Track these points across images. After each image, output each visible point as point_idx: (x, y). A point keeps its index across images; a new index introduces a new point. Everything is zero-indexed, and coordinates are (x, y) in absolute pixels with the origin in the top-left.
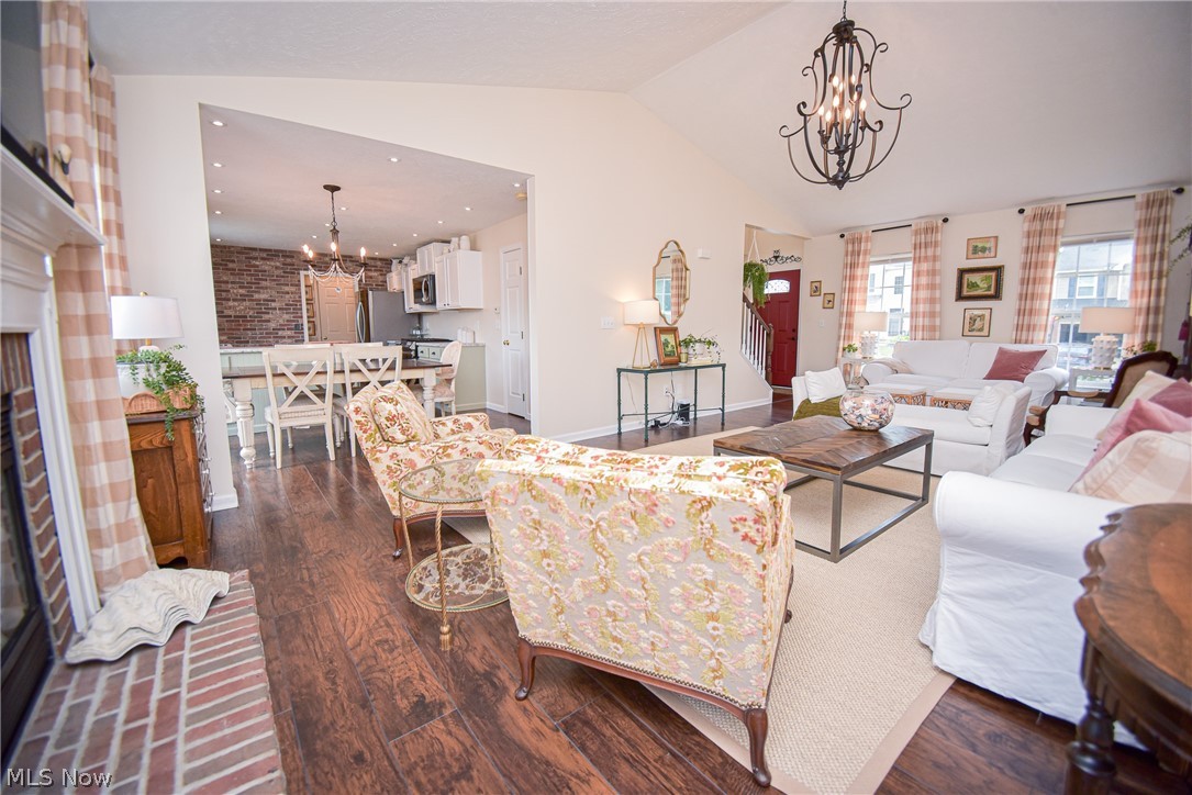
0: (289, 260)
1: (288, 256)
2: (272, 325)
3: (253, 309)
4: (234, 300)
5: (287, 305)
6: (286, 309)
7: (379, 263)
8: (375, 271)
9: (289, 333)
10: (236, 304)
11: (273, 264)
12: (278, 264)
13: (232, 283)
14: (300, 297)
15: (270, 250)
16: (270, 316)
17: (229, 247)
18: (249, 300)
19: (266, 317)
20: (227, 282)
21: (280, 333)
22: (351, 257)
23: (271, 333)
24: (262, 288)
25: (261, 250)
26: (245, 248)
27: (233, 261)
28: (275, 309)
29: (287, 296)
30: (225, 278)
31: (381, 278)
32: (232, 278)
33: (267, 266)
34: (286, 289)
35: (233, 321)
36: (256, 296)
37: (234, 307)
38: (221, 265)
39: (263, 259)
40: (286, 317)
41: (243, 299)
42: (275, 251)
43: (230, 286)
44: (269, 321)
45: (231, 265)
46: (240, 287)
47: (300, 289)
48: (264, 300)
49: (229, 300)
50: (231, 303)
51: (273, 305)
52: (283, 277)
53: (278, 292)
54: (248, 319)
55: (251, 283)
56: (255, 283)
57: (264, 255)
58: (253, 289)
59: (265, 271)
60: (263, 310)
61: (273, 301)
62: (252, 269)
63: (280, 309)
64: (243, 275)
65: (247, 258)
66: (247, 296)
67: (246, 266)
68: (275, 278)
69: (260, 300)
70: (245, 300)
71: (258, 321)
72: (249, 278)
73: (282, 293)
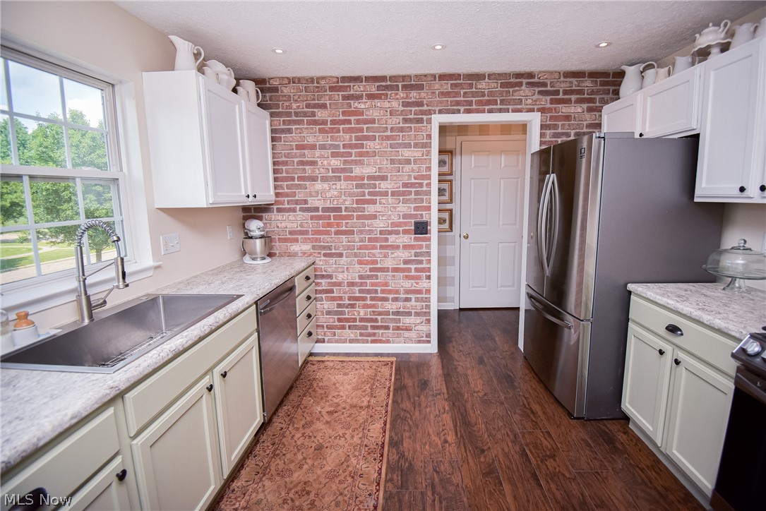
0: (414, 95)
1: (412, 87)
2: (380, 224)
3: (350, 195)
4: (324, 179)
5: (405, 185)
6: (403, 194)
7: (588, 84)
8: (579, 101)
9: (407, 239)
10: (326, 186)
11: (386, 104)
12: (395, 104)
13: (323, 147)
14: (429, 169)
15: (383, 78)
16: (378, 207)
17: (318, 79)
18: (347, 178)
19: (370, 209)
20: (313, 147)
21: (392, 239)
22: (530, 75)
23: (376, 240)
24: (367, 154)
25: (369, 79)
26: (344, 79)
27: (324, 106)
28: (386, 194)
29: (407, 167)
30: (310, 140)
31: (589, 118)
32: (320, 139)
33: (374, 110)
34: (406, 153)
35: (319, 218)
36: (357, 171)
37: (324, 191)
38: (305, 114)
39: (371, 97)
40: (403, 208)
41: (337, 175)
42: (393, 78)
43: (317, 153)
44: (374, 217)
45: (320, 114)
46: (334, 155)
47: (429, 153)
48: (370, 178)
49: (314, 179)
50: (319, 186)
51: (384, 186)
52: (402, 130)
53: (392, 162)
54: (344, 213)
55: (350, 146)
56: (356, 146)
57: (373, 89)
58: (353, 158)
59: (373, 121)
60: (367, 197)
61: (384, 178)
62: (352, 118)
63: (393, 194)
64: (338, 131)
65: (345, 98)
66: (343, 170)
67: (344, 113)
68: (389, 133)
69: (363, 179)
70: (339, 179)
71: (359, 218)
72: (348, 136)
73: (400, 162)
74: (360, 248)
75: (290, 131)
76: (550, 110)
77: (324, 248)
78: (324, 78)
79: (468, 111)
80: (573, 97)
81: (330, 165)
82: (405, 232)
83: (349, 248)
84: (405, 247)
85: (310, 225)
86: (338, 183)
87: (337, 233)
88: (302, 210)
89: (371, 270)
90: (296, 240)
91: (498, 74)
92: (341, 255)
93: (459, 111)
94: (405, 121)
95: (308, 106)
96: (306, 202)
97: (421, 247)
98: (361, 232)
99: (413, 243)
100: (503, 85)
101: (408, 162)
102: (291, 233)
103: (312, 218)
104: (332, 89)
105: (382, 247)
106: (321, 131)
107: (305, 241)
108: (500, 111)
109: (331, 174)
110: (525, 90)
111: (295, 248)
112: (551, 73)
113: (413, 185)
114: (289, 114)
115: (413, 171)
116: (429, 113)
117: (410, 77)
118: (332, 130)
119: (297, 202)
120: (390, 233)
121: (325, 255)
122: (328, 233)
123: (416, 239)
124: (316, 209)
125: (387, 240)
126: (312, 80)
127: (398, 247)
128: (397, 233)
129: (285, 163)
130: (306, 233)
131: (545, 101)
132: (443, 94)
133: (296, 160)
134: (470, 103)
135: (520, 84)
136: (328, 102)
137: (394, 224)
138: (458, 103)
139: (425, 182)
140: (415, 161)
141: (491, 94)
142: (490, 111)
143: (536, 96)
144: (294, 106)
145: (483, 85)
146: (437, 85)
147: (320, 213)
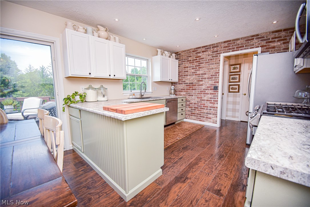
0: (215, 49)
1: (215, 47)
2: (204, 87)
3: (196, 79)
4: (190, 75)
5: (211, 76)
6: (211, 78)
7: (283, 34)
8: (279, 41)
9: (211, 92)
10: (190, 77)
11: (207, 53)
12: (210, 53)
13: (190, 67)
14: (219, 70)
15: (207, 46)
16: (203, 82)
18: (196, 75)
19: (201, 83)
20: (188, 67)
21: (207, 91)
22: (257, 35)
23: (202, 91)
24: (201, 68)
25: (202, 47)
26: (196, 48)
28: (206, 78)
29: (212, 70)
30: (187, 66)
31: (284, 46)
32: (189, 65)
33: (204, 55)
34: (212, 66)
36: (198, 72)
37: (189, 79)
38: (186, 59)
39: (203, 52)
40: (210, 82)
42: (210, 45)
43: (189, 68)
44: (202, 85)
45: (190, 59)
46: (193, 69)
47: (219, 65)
48: (201, 74)
49: (187, 75)
50: (188, 77)
51: (205, 76)
52: (211, 60)
53: (208, 69)
54: (194, 84)
55: (197, 66)
56: (198, 66)
57: (204, 49)
58: (197, 69)
59: (203, 58)
60: (200, 80)
61: (205, 74)
62: (198, 58)
63: (208, 78)
64: (194, 62)
65: (196, 53)
66: (195, 73)
67: (196, 57)
68: (207, 61)
69: (199, 74)
70: (193, 75)
71: (198, 85)
72: (196, 63)
73: (210, 69)
74: (198, 94)
75: (182, 64)
76: (266, 46)
77: (189, 93)
78: (191, 49)
79: (233, 51)
80: (276, 40)
81: (191, 71)
82: (211, 89)
83: (195, 94)
84: (210, 94)
85: (186, 87)
86: (193, 76)
87: (192, 89)
88: (184, 84)
89: (200, 100)
90: (182, 91)
91: (245, 37)
92: (192, 96)
93: (230, 51)
94: (212, 57)
95: (187, 57)
96: (185, 81)
97: (215, 94)
98: (198, 89)
99: (213, 93)
100: (246, 41)
101: (213, 69)
102: (181, 89)
103: (186, 86)
104: (193, 52)
105: (204, 94)
106: (190, 63)
107: (184, 91)
108: (245, 49)
109: (191, 74)
110: (255, 41)
111: (182, 93)
112: (266, 33)
113: (214, 75)
114: (182, 60)
115: (214, 71)
116: (220, 53)
117: (215, 44)
118: (192, 62)
119: (183, 82)
120: (206, 90)
121: (189, 95)
122: (190, 89)
123: (214, 91)
124: (187, 83)
125: (205, 91)
126: (188, 50)
127: (208, 94)
128: (209, 89)
129: (181, 72)
130: (184, 89)
131: (264, 43)
132: (225, 47)
133: (183, 71)
134: (234, 48)
135: (253, 39)
136: (192, 55)
137: (208, 87)
138: (230, 49)
139: (218, 74)
140: (215, 68)
141: (242, 44)
142: (241, 50)
143: (260, 42)
144: (184, 57)
145: (239, 42)
146: (223, 45)
147: (188, 84)
